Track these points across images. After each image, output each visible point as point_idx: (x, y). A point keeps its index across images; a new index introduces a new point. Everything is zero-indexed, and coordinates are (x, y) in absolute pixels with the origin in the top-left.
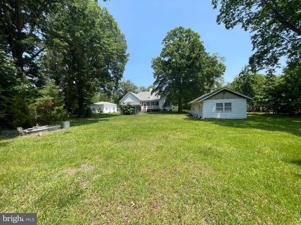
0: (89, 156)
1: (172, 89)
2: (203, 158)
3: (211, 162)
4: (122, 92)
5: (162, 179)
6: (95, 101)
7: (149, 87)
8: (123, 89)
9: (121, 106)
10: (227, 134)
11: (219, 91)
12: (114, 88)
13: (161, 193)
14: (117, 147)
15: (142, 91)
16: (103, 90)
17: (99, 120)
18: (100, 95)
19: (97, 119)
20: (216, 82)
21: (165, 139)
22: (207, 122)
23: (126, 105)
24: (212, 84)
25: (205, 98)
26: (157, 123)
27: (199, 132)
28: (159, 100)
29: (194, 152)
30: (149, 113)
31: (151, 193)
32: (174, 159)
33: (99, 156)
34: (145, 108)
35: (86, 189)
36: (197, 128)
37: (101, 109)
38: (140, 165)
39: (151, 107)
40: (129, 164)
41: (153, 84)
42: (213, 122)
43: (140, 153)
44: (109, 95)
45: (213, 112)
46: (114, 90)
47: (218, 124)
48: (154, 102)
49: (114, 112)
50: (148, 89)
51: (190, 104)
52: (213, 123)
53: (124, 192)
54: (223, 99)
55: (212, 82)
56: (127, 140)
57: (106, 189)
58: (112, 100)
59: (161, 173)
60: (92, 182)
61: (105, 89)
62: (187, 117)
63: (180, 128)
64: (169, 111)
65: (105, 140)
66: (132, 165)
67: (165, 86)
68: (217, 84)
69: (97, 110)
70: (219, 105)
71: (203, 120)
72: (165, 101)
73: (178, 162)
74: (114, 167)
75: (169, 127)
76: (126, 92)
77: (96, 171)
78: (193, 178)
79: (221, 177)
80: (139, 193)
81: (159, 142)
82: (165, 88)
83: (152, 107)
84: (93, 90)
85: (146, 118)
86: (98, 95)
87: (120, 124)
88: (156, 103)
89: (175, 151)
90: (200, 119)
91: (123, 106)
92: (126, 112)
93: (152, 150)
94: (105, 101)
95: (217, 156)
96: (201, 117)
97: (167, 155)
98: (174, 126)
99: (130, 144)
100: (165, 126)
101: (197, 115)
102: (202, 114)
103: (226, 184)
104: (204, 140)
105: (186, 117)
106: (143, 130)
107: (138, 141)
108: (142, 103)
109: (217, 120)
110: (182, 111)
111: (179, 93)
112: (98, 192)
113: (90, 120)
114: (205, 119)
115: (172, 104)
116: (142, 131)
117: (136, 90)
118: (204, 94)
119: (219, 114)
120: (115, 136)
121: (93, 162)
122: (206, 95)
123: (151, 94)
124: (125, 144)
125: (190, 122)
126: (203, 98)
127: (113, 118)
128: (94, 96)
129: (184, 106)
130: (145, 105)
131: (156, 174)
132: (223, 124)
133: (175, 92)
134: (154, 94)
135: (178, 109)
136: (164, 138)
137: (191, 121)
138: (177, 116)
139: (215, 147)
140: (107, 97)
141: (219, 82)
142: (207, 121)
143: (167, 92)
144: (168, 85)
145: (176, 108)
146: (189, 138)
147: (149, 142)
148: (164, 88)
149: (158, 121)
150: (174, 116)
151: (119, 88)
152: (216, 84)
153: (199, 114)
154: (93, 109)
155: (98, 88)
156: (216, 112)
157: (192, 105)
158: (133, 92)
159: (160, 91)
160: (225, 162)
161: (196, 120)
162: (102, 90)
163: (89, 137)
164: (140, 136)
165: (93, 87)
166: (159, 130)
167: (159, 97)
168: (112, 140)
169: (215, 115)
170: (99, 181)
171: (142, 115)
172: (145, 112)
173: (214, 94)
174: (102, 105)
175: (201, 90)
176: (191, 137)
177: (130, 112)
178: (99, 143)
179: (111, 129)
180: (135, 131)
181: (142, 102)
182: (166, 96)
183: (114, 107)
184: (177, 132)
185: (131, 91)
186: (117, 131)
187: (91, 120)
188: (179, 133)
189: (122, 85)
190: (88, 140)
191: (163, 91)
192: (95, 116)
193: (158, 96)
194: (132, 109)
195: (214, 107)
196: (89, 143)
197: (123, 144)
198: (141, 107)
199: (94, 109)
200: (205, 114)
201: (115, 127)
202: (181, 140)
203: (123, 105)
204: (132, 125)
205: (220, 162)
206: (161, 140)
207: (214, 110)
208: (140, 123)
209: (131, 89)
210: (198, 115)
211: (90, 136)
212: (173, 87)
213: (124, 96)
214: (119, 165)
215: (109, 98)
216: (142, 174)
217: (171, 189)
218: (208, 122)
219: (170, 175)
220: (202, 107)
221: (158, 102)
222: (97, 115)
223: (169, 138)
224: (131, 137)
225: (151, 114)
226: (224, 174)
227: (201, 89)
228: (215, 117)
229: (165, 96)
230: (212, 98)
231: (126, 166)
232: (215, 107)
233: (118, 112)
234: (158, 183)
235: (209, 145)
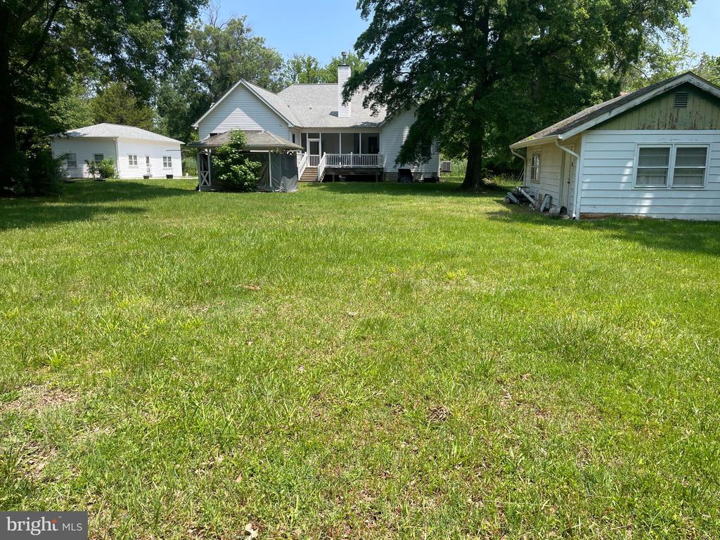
0: (54, 354)
1: (443, 75)
2: (555, 367)
3: (590, 386)
4: (203, 78)
5: (377, 445)
6: (71, 120)
7: (335, 62)
8: (210, 65)
9: (201, 147)
10: (670, 279)
11: (661, 90)
12: (162, 56)
13: (370, 494)
14: (183, 320)
15: (302, 82)
16: (110, 65)
17: (96, 210)
18: (99, 92)
19: (89, 205)
20: (650, 51)
21: (398, 293)
22: (587, 232)
23: (223, 142)
24: (629, 59)
25: (592, 123)
26: (365, 230)
27: (549, 268)
28: (379, 127)
29: (520, 347)
30: (332, 189)
31: (330, 495)
32: (432, 371)
33: (99, 355)
34: (314, 162)
35: (46, 480)
36: (544, 251)
37: (106, 159)
38: (288, 391)
39: (342, 160)
40: (239, 389)
41: (357, 46)
42: (615, 233)
43: (288, 345)
44: (142, 90)
45: (622, 186)
46: (165, 65)
47: (635, 240)
48: (356, 135)
49: (170, 177)
50: (331, 71)
51: (524, 150)
52: (614, 237)
53: (213, 489)
54: (674, 128)
55: (634, 49)
56: (229, 293)
57: (137, 480)
58: (157, 120)
59: (373, 421)
60: (72, 456)
61: (118, 62)
62: (504, 208)
63: (469, 254)
64: (425, 180)
65: (129, 293)
66: (249, 390)
67: (412, 59)
68: (656, 58)
69: (87, 162)
70: (651, 159)
71: (572, 222)
72: (406, 133)
73: (450, 381)
74: (169, 398)
75: (419, 248)
76: (223, 83)
77: (89, 414)
78: (509, 443)
79: (626, 438)
80: (279, 492)
81: (374, 306)
82: (413, 67)
83: (349, 161)
84: (61, 62)
85: (319, 209)
86: (90, 91)
87: (199, 230)
88: (367, 140)
89: (440, 343)
90: (559, 217)
91: (213, 148)
92: (224, 177)
93: (342, 337)
94: (121, 121)
95: (617, 360)
96: (564, 210)
97: (406, 355)
98: (441, 242)
99: (245, 311)
100: (401, 243)
101: (547, 200)
102: (570, 197)
103: (641, 462)
104: (567, 300)
105: (497, 208)
106: (303, 256)
107: (278, 298)
108: (299, 139)
109: (636, 224)
110: (482, 184)
111: (477, 94)
112: (98, 493)
113: (52, 208)
114: (584, 217)
115: (439, 151)
116: (296, 260)
117: (274, 76)
118: (588, 104)
119: (648, 195)
120: (175, 277)
121: (75, 379)
122: (596, 107)
123: (346, 95)
124: (218, 309)
125: (512, 231)
126: (581, 121)
127: (165, 201)
128: (66, 92)
129: (496, 158)
130: (314, 150)
131: (353, 424)
132: (661, 240)
133: (455, 87)
134: (360, 94)
135: (463, 176)
136: (394, 290)
137: (518, 226)
138: (458, 202)
139: (611, 329)
140: (132, 101)
141: (666, 47)
142: (589, 228)
143: (421, 90)
144: (424, 54)
145: (458, 169)
146: (503, 294)
147: (326, 303)
148: (406, 69)
149: (374, 220)
150: (446, 205)
151: (187, 56)
152: (651, 60)
153: (556, 196)
154: (62, 158)
155: (86, 51)
156: (636, 190)
157: (529, 156)
158: (259, 85)
159: (389, 84)
160: (649, 385)
161: (541, 223)
162: (106, 64)
163: (50, 281)
164: (290, 279)
165: (59, 46)
166: (375, 256)
167: (383, 112)
168: (162, 293)
169: (630, 202)
170: (104, 453)
171: (301, 195)
172: (316, 183)
173: (638, 101)
174: (111, 141)
175: (577, 86)
176: (512, 289)
177: (245, 180)
178: (102, 302)
179: (157, 248)
180: (269, 259)
181: (303, 135)
182: (413, 109)
183: (168, 154)
184: (452, 268)
185: (248, 79)
186: (182, 258)
187: (57, 207)
188: (462, 272)
189: (206, 46)
190: (46, 289)
191: (402, 85)
192: (77, 189)
193: (378, 107)
194: (255, 164)
195: (630, 164)
196: (50, 304)
197: (210, 311)
198: (294, 157)
199: (71, 160)
200: (584, 194)
201: (174, 242)
202: (471, 298)
203: (209, 143)
204: (254, 235)
205: (626, 384)
206: (383, 298)
207: (625, 179)
208: (289, 229)
209: (249, 66)
210: (554, 202)
211: (56, 277)
212: (450, 66)
213: (216, 100)
214: (190, 390)
215: (139, 105)
216: (293, 426)
217: (414, 482)
218: (596, 233)
219: (412, 432)
220: (573, 165)
221: (378, 134)
222: (87, 189)
223: (418, 289)
224: (249, 284)
225: (343, 192)
226: (637, 428)
227: (579, 81)
228: (627, 211)
229: (407, 108)
230: (622, 121)
231: (225, 396)
232: (630, 167)
233: (187, 177)
234: (362, 460)
235: (587, 319)
